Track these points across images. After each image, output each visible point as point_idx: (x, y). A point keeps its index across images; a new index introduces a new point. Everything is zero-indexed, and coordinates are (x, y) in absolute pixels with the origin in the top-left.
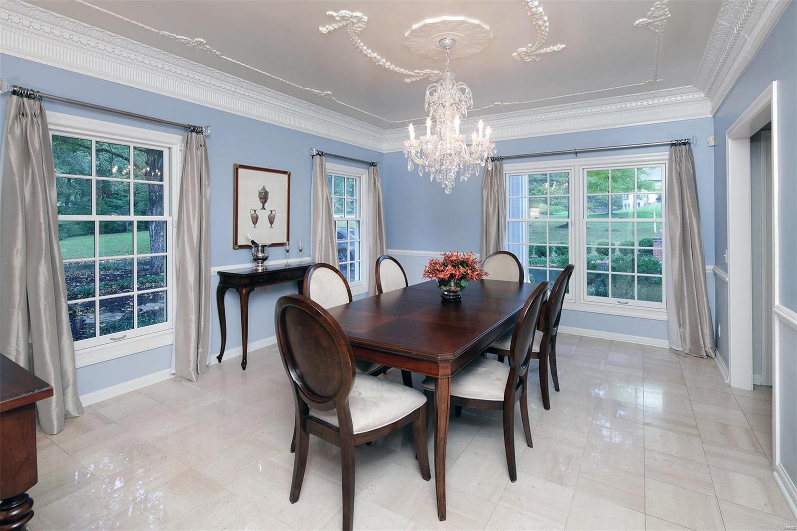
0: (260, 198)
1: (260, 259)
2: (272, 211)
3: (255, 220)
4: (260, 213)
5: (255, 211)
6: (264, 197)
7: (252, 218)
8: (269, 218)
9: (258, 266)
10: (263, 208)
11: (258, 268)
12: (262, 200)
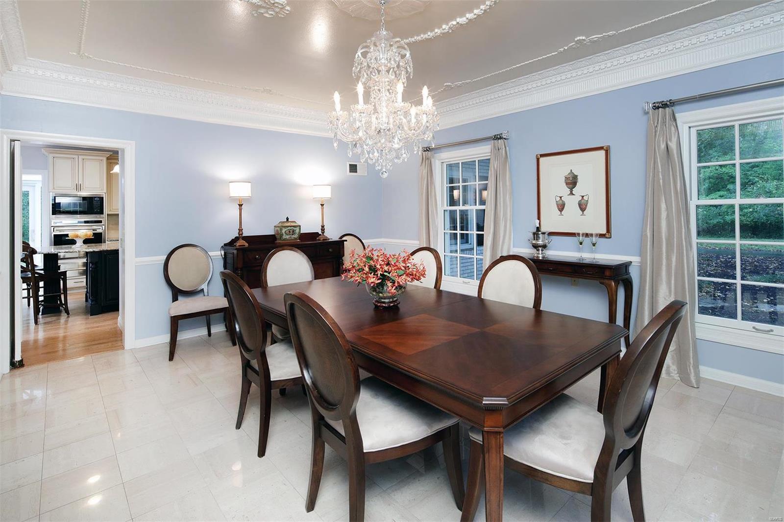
0: (567, 184)
1: (540, 247)
2: (583, 197)
3: (561, 207)
4: (567, 199)
5: (561, 197)
6: (572, 182)
7: (557, 205)
8: (580, 205)
9: (539, 254)
10: (572, 194)
11: (539, 255)
12: (569, 186)
